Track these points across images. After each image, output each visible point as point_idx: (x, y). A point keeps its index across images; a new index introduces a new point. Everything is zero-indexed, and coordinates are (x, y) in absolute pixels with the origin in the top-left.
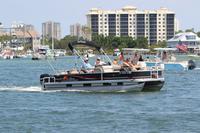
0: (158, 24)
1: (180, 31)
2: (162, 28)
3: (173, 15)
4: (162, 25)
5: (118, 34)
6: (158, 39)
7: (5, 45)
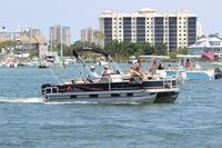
0: (178, 29)
1: (203, 37)
2: (183, 33)
3: (195, 18)
4: (182, 29)
5: (134, 39)
6: (178, 45)
7: (8, 52)
